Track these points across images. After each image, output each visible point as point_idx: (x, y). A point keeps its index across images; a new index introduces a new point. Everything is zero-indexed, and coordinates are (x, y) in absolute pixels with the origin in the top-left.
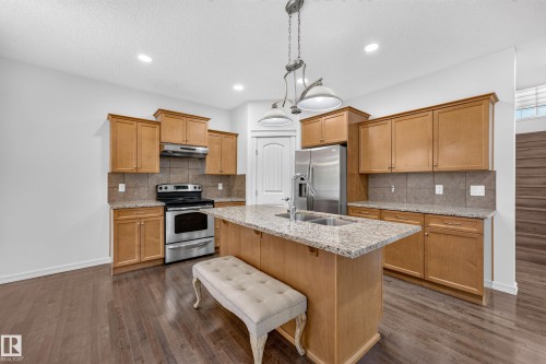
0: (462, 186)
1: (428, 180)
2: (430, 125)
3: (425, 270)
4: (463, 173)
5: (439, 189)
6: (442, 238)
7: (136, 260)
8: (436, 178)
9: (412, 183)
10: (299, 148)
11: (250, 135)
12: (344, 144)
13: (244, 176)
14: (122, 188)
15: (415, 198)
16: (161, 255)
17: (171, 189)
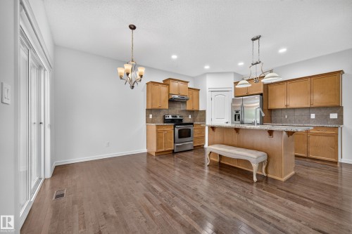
0: (325, 114)
1: (307, 111)
2: (309, 85)
3: (308, 153)
4: (325, 107)
5: (313, 116)
6: (317, 137)
7: (163, 150)
8: (311, 111)
9: (297, 113)
10: (233, 97)
11: (208, 90)
12: (261, 94)
13: (205, 111)
14: (151, 116)
15: (299, 121)
16: (173, 149)
17: (170, 117)
